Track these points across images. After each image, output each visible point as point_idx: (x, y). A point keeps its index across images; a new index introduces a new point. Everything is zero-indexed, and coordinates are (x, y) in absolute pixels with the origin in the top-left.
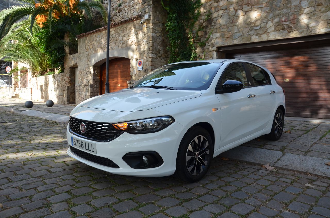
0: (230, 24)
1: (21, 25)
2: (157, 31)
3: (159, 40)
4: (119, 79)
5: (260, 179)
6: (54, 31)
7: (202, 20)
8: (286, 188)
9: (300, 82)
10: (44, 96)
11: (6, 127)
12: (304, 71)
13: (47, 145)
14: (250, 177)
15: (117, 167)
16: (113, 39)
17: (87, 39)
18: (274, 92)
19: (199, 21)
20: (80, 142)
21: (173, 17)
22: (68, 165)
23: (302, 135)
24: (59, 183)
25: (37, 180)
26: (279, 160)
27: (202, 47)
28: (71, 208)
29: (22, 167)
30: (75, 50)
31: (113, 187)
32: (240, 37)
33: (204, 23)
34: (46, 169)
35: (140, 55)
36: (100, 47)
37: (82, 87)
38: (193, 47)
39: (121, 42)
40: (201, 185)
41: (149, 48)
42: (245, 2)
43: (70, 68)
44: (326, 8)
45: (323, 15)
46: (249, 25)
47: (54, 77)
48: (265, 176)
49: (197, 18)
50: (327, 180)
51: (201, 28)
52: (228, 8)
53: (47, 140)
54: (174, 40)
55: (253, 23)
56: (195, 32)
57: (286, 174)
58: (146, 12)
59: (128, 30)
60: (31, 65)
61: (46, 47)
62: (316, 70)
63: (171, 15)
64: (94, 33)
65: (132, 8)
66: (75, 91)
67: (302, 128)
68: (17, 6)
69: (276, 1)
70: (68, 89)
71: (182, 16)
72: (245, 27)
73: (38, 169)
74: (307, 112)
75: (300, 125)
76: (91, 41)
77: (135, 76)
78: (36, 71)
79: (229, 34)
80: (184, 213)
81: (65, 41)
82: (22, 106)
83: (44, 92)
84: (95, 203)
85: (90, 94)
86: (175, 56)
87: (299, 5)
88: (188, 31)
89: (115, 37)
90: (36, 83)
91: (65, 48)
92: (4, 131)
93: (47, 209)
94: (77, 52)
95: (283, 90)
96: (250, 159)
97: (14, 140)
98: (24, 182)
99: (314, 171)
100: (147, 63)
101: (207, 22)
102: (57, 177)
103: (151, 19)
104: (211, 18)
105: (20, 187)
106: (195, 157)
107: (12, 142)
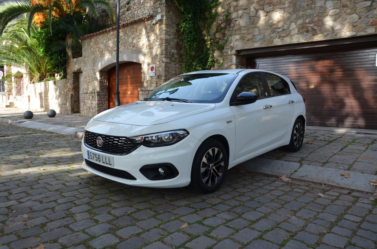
0: (251, 25)
1: (16, 24)
2: (170, 33)
3: (173, 43)
4: (129, 85)
5: (274, 190)
6: (55, 32)
7: (219, 20)
8: (297, 198)
9: (326, 89)
10: (44, 105)
11: (9, 141)
12: (330, 77)
13: (57, 160)
14: (264, 188)
15: (134, 179)
16: (122, 41)
17: (92, 41)
18: (293, 102)
19: (217, 22)
20: (97, 156)
21: (188, 17)
22: (83, 179)
23: (324, 146)
24: (78, 196)
25: (56, 194)
26: (296, 171)
27: (220, 51)
28: (93, 217)
29: (37, 182)
30: (79, 52)
31: (131, 198)
32: (261, 40)
33: (223, 24)
34: (62, 183)
35: (152, 59)
36: (108, 50)
37: (88, 95)
38: (210, 51)
39: (131, 45)
40: (216, 196)
41: (162, 52)
42: (267, 1)
43: (73, 73)
44: (352, 10)
45: (348, 18)
46: (271, 27)
47: (55, 83)
48: (280, 187)
49: (214, 19)
50: (340, 190)
51: (219, 29)
52: (248, 8)
53: (56, 154)
54: (189, 43)
55: (275, 24)
56: (213, 34)
57: (300, 185)
58: (159, 12)
59: (138, 31)
60: (27, 70)
61: (45, 50)
62: (342, 75)
63: (186, 15)
64: (100, 34)
65: (142, 6)
66: (80, 100)
67: (325, 138)
68: (10, 2)
69: (299, 1)
70: (71, 97)
71: (198, 16)
72: (267, 29)
73: (53, 183)
74: (333, 121)
75: (323, 135)
76: (97, 43)
77: (147, 83)
78: (34, 76)
79: (250, 37)
80: (199, 220)
81: (67, 43)
82: (21, 117)
83: (43, 100)
84: (115, 212)
85: (97, 102)
86: (191, 60)
87: (324, 6)
88: (204, 32)
89: (124, 39)
90: (34, 90)
91: (67, 51)
92: (8, 146)
93: (71, 218)
94: (81, 56)
95: (303, 99)
96: (267, 170)
97: (21, 155)
98: (43, 195)
99: (329, 181)
100: (160, 69)
101: (226, 23)
102: (74, 191)
103: (163, 20)
104: (230, 18)
105: (40, 200)
106: (210, 168)
107: (20, 157)
